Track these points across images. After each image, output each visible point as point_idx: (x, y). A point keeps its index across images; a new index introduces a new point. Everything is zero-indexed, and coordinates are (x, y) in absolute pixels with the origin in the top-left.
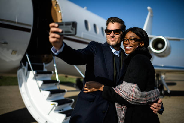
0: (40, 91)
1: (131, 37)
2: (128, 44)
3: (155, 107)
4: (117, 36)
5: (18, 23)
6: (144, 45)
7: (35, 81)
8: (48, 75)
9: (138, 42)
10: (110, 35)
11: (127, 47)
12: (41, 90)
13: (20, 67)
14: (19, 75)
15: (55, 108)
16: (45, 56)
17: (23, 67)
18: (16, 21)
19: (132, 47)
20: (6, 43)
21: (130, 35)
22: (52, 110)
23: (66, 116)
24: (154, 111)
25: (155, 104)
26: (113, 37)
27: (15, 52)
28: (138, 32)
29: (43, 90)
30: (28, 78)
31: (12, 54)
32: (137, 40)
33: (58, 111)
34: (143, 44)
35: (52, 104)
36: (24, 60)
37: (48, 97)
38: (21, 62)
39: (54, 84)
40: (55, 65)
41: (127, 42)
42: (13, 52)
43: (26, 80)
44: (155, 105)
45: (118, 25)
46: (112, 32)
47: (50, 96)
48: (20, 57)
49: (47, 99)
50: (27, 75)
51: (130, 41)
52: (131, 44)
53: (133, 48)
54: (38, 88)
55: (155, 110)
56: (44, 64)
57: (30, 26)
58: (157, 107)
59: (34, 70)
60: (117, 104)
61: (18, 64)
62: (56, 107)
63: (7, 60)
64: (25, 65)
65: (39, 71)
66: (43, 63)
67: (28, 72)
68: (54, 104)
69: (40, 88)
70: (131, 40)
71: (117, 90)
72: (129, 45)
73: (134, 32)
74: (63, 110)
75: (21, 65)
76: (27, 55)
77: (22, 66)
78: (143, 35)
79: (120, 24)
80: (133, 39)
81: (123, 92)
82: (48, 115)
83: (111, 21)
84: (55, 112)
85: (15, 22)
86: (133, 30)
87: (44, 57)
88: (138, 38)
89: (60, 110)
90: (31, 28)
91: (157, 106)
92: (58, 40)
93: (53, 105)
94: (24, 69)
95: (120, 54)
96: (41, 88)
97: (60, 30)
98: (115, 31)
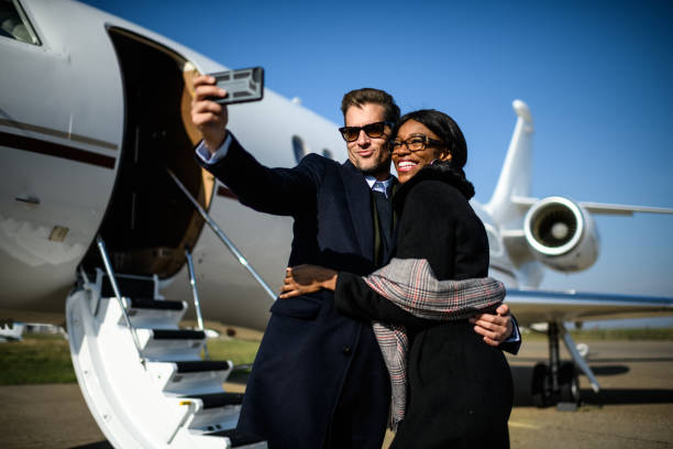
0: (143, 363)
1: (413, 136)
2: (404, 155)
3: (488, 325)
4: (376, 142)
5: (75, 137)
6: (452, 159)
7: (126, 332)
8: (169, 313)
9: (433, 150)
10: (358, 142)
11: (401, 164)
12: (147, 360)
13: (76, 286)
14: (72, 314)
15: (192, 417)
16: (161, 251)
17: (87, 285)
18: (70, 131)
19: (417, 162)
20: (33, 201)
21: (410, 130)
22: (182, 425)
23: (229, 443)
24: (485, 338)
25: (486, 316)
26: (366, 146)
27: (60, 232)
28: (435, 122)
29: (152, 360)
30: (102, 321)
31: (50, 238)
32: (432, 144)
33: (203, 429)
34: (449, 157)
35: (185, 403)
36: (90, 263)
37: (168, 384)
38: (78, 270)
39: (190, 343)
40: (193, 282)
41: (402, 150)
42: (57, 232)
43: (96, 331)
44: (486, 320)
45: (375, 110)
46: (362, 132)
47: (175, 379)
48: (78, 252)
49: (167, 390)
50: (98, 313)
51: (411, 147)
52: (413, 155)
53: (419, 167)
54: (137, 354)
55: (488, 333)
56: (155, 278)
57: (114, 147)
58: (496, 326)
59: (123, 294)
60: (378, 327)
61: (68, 274)
62: (196, 414)
63: (34, 263)
64: (93, 280)
65: (140, 299)
66: (151, 275)
67: (104, 301)
68: (189, 403)
69: (142, 354)
70: (415, 141)
71: (372, 281)
72: (407, 157)
73: (420, 121)
74: (218, 427)
75: (80, 278)
76: (100, 245)
77: (83, 282)
78: (447, 128)
79: (380, 108)
80: (419, 141)
81: (390, 285)
82: (169, 443)
83: (355, 101)
84: (192, 434)
85: (64, 135)
86: (419, 116)
87: (155, 254)
88: (434, 137)
89: (210, 428)
90: (117, 154)
91: (494, 323)
92: (216, 118)
93: (186, 407)
94: (89, 292)
95: (389, 190)
96: (146, 355)
97: (222, 92)
98: (371, 129)
